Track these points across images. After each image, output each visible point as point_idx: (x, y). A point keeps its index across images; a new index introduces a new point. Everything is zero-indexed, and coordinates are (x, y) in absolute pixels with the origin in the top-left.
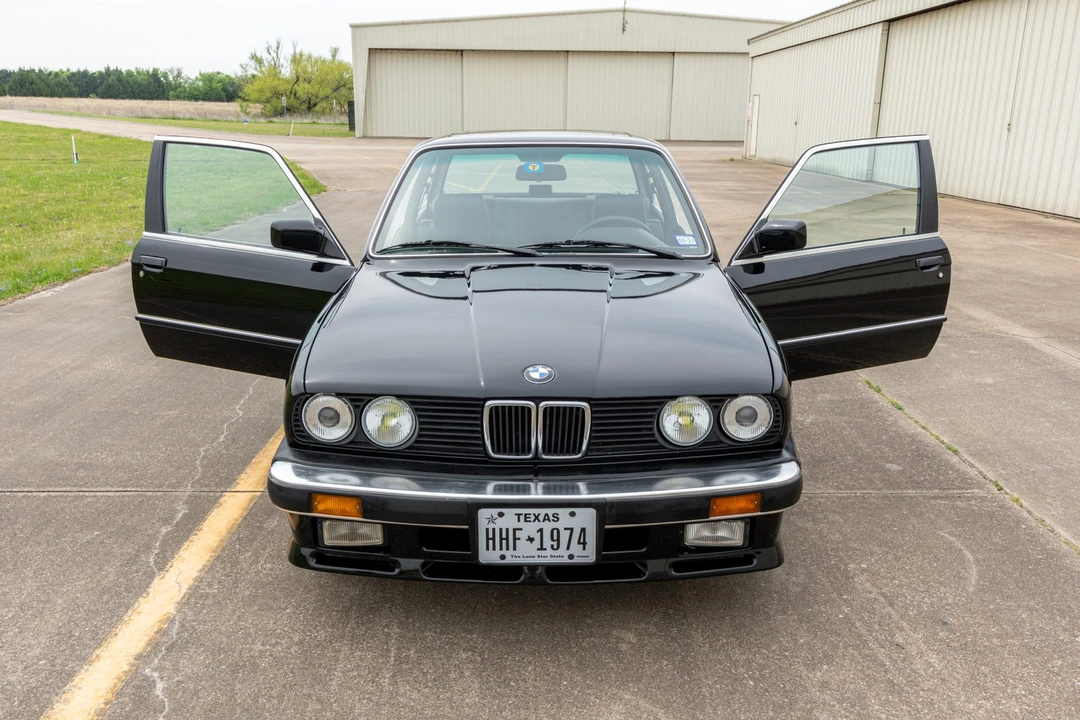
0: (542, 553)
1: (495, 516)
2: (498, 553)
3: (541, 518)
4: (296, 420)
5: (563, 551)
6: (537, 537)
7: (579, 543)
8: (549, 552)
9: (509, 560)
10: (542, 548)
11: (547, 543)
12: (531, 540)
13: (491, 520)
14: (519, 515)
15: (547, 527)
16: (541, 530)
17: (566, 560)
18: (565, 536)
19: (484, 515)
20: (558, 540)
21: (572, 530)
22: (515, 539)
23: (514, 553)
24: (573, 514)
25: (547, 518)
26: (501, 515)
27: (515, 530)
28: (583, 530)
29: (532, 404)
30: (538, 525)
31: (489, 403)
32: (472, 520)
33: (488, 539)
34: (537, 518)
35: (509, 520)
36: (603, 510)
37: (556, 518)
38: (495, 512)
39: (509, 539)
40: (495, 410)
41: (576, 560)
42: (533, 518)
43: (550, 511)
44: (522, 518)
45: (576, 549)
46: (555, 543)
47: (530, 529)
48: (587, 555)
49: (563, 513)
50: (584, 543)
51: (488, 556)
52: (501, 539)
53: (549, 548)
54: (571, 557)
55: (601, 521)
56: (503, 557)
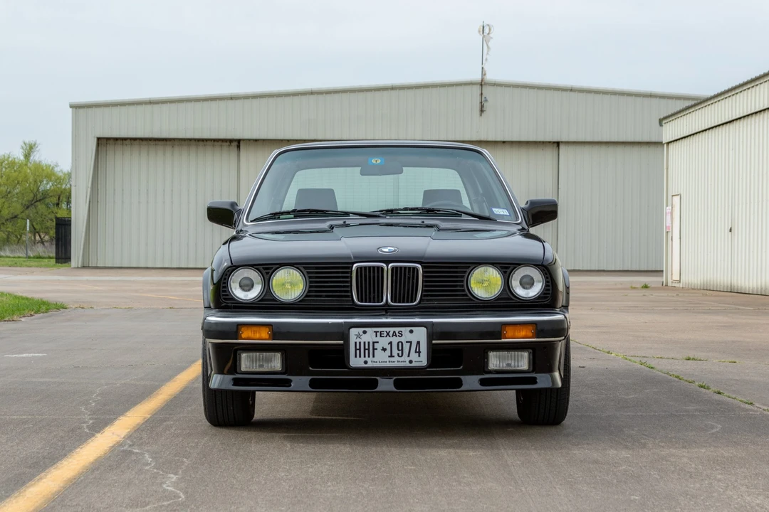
0: (392, 359)
1: (361, 333)
2: (363, 359)
3: (391, 334)
5: (405, 358)
6: (388, 347)
7: (416, 352)
8: (396, 358)
9: (370, 365)
10: (391, 356)
11: (395, 352)
12: (384, 350)
13: (358, 336)
14: (376, 332)
15: (395, 340)
16: (391, 343)
17: (408, 364)
18: (406, 346)
19: (353, 332)
20: (402, 350)
21: (411, 342)
22: (374, 349)
23: (375, 359)
24: (411, 332)
25: (394, 334)
26: (365, 332)
27: (374, 343)
28: (418, 343)
29: (384, 265)
30: (389, 339)
31: (355, 265)
32: (346, 338)
33: (356, 350)
34: (388, 334)
35: (370, 336)
36: (434, 332)
37: (401, 334)
38: (361, 330)
39: (369, 349)
40: (359, 269)
41: (414, 364)
42: (385, 334)
43: (397, 330)
44: (378, 334)
45: (414, 356)
46: (400, 352)
47: (384, 342)
48: (421, 360)
49: (405, 330)
50: (419, 352)
51: (356, 362)
52: (365, 349)
53: (396, 355)
54: (411, 362)
55: (431, 337)
56: (366, 362)
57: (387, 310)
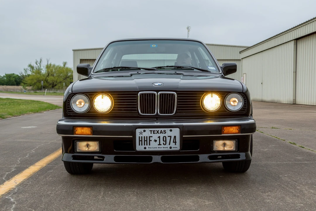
0: (160, 146)
1: (142, 131)
2: (143, 146)
3: (159, 132)
4: (68, 105)
5: (167, 145)
6: (158, 139)
7: (174, 142)
8: (162, 146)
9: (147, 149)
10: (160, 144)
11: (162, 142)
12: (156, 141)
13: (141, 133)
14: (151, 131)
15: (162, 135)
16: (159, 137)
17: (169, 149)
18: (168, 139)
19: (138, 131)
20: (166, 141)
21: (171, 137)
22: (150, 141)
23: (150, 146)
24: (171, 131)
25: (161, 132)
26: (144, 131)
27: (150, 137)
28: (175, 137)
29: (155, 93)
30: (158, 135)
31: (139, 93)
32: (134, 134)
33: (140, 141)
34: (158, 132)
35: (147, 133)
36: (184, 131)
37: (165, 132)
38: (142, 130)
39: (147, 140)
40: (142, 95)
41: (172, 149)
42: (156, 132)
43: (163, 129)
44: (152, 132)
45: (172, 145)
46: (165, 142)
47: (155, 136)
48: (177, 147)
49: (167, 130)
50: (176, 142)
51: (139, 148)
52: (145, 141)
53: (162, 144)
54: (171, 148)
55: (182, 133)
56: (145, 148)
57: (157, 118)
